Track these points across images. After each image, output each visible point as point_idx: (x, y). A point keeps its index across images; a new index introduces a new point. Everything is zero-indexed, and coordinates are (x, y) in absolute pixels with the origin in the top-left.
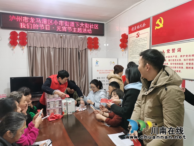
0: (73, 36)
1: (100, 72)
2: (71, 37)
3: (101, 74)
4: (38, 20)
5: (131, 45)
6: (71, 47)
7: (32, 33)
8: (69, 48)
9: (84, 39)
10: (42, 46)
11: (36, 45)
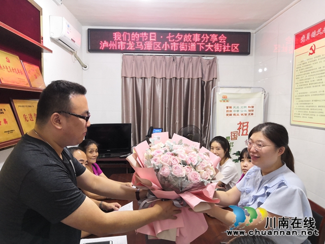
0: (195, 58)
2: (190, 60)
5: (299, 69)
6: (191, 77)
7: (129, 57)
8: (186, 77)
9: (213, 62)
10: (144, 76)
11: (135, 74)
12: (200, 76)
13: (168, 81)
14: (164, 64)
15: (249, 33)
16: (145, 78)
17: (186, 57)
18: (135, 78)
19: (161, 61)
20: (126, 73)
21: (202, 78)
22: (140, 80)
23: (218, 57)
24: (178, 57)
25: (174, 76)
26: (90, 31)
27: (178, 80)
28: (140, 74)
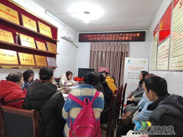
0: (119, 43)
1: (131, 68)
2: (117, 44)
6: (117, 51)
7: (93, 43)
8: (115, 51)
9: (127, 45)
11: (95, 50)
13: (107, 53)
14: (106, 46)
15: (145, 32)
16: (99, 52)
17: (115, 43)
18: (94, 51)
20: (92, 50)
21: (121, 52)
22: (97, 52)
23: (130, 43)
24: (112, 43)
25: (110, 51)
26: (80, 34)
27: (112, 52)
28: (97, 50)
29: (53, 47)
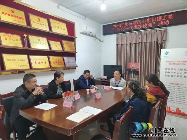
0: (153, 30)
1: (170, 63)
2: (150, 32)
3: (171, 65)
4: (130, 23)
7: (119, 35)
8: (148, 41)
9: (164, 31)
10: (126, 43)
11: (122, 43)
12: (156, 40)
13: (138, 44)
16: (126, 44)
17: (148, 31)
18: (121, 45)
19: (134, 35)
20: (118, 43)
23: (168, 28)
24: (143, 32)
25: (140, 42)
26: (104, 26)
27: (143, 44)
28: (124, 43)
29: (70, 45)
